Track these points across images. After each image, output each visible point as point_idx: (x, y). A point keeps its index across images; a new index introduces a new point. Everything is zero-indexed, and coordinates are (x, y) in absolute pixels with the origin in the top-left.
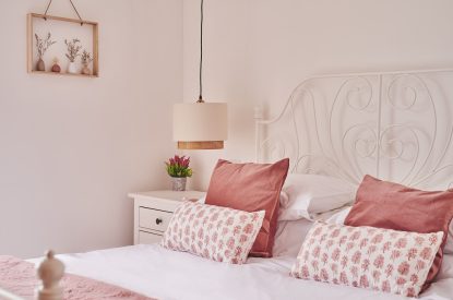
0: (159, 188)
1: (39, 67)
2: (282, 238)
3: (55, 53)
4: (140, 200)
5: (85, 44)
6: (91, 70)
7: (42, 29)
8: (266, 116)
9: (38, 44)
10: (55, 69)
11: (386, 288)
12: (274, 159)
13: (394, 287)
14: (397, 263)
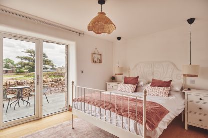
0: (110, 81)
1: (93, 62)
2: (138, 89)
3: (95, 59)
4: (108, 83)
5: (99, 58)
6: (100, 62)
7: (94, 55)
8: (129, 69)
9: (93, 58)
10: (96, 62)
11: (163, 96)
12: (136, 76)
13: (164, 96)
14: (164, 92)
